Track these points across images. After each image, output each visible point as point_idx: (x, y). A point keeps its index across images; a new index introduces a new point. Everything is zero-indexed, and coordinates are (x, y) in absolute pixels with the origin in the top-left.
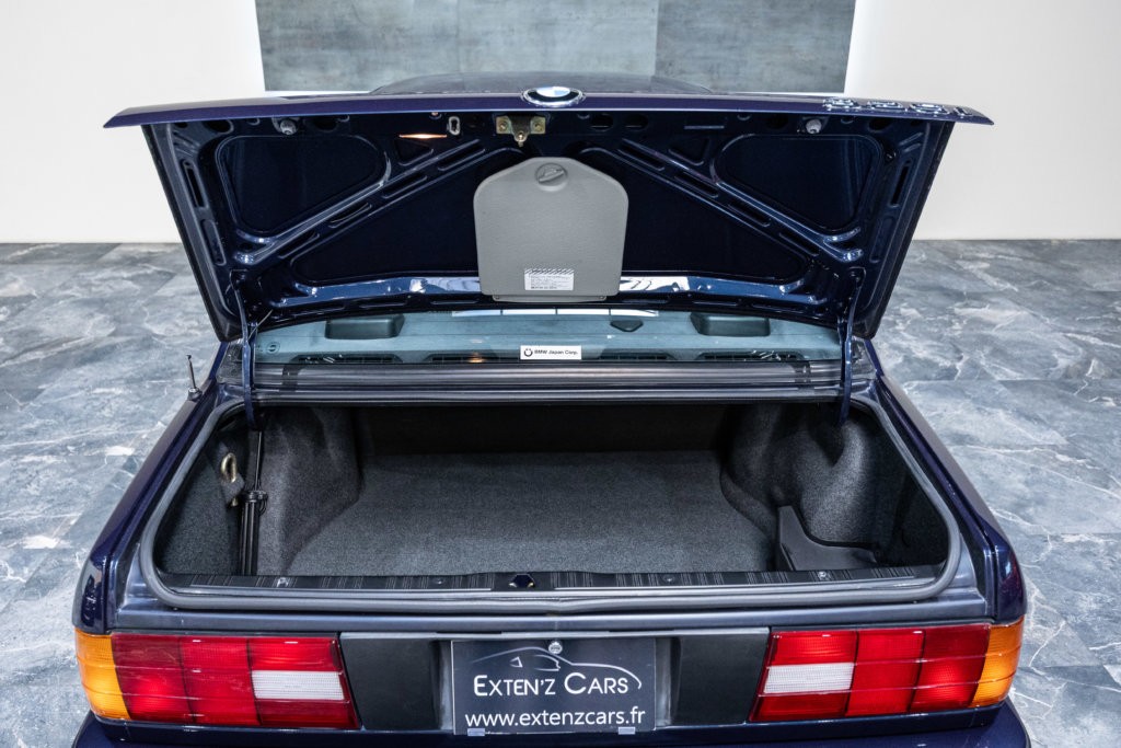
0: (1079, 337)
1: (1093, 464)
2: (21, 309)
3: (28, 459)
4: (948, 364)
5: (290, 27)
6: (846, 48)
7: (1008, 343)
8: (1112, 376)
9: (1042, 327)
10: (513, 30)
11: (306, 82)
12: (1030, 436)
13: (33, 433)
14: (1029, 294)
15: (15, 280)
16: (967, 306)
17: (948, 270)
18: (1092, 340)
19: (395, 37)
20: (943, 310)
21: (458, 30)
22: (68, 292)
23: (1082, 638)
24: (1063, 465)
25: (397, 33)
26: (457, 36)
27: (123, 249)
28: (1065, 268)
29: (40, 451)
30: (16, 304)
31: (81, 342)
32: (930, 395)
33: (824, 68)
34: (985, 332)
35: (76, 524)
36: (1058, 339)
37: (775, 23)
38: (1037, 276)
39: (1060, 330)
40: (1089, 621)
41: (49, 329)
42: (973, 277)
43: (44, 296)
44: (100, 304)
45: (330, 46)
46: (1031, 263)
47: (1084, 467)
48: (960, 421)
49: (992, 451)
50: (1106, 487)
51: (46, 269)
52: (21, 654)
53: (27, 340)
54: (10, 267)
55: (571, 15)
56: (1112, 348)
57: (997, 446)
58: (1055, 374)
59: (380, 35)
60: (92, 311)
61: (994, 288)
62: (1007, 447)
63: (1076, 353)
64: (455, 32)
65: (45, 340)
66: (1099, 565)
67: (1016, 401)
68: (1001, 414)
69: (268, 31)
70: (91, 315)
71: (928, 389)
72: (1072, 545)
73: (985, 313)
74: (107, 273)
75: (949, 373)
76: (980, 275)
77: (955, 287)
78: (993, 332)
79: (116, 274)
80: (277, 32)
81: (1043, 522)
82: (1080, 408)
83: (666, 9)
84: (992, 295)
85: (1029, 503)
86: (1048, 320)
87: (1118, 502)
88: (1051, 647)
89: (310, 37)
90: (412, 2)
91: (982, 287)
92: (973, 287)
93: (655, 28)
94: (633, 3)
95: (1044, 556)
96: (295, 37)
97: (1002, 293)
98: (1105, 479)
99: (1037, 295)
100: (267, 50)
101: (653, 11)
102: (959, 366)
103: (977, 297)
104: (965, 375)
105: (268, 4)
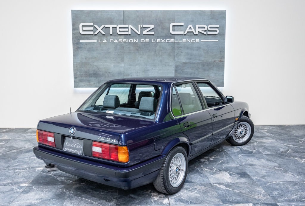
0: (287, 145)
1: (284, 169)
2: (8, 142)
3: (17, 170)
4: (251, 151)
5: (82, 72)
6: (223, 76)
7: (268, 146)
8: (294, 153)
9: (278, 143)
10: (138, 72)
11: (85, 86)
12: (269, 164)
13: (18, 166)
14: (276, 136)
15: (5, 136)
16: (259, 139)
17: (256, 131)
18: (291, 146)
19: (108, 74)
20: (253, 140)
22: (20, 138)
23: (272, 199)
24: (276, 169)
25: (109, 73)
26: (124, 74)
27: (32, 129)
28: (288, 131)
29: (20, 169)
30: (7, 141)
31: (26, 148)
33: (218, 81)
34: (263, 144)
35: (32, 182)
36: (282, 146)
37: (204, 70)
38: (279, 133)
39: (283, 144)
40: (275, 196)
41: (16, 146)
42: (262, 133)
43: (13, 139)
44: (29, 141)
45: (92, 77)
46: (279, 130)
47: (281, 170)
48: (252, 161)
49: (259, 167)
51: (13, 134)
52: (24, 203)
53: (11, 148)
54: (3, 133)
55: (152, 68)
56: (295, 147)
57: (260, 166)
58: (279, 152)
59: (104, 74)
60: (27, 142)
61: (267, 135)
62: (263, 166)
63: (286, 148)
64: (123, 73)
65: (16, 148)
66: (280, 187)
67: (267, 158)
68: (263, 160)
69: (76, 73)
70: (27, 143)
71: (245, 156)
72: (274, 183)
73: (264, 140)
74: (29, 134)
75: (251, 153)
76: (264, 132)
77: (256, 135)
78: (265, 144)
79: (31, 134)
80: (78, 73)
81: (268, 179)
82: (284, 159)
83: (177, 67)
84: (266, 137)
85: (266, 176)
86: (280, 142)
87: (288, 176)
88: (265, 200)
89: (86, 75)
90: (113, 66)
91: (264, 135)
92: (261, 135)
93: (174, 71)
94: (168, 65)
95: (267, 185)
96: (82, 74)
97: (269, 136)
98: (286, 172)
99: (278, 137)
100: (75, 78)
101: (173, 67)
102: (254, 151)
103: (262, 137)
104: (255, 153)
105: (77, 67)
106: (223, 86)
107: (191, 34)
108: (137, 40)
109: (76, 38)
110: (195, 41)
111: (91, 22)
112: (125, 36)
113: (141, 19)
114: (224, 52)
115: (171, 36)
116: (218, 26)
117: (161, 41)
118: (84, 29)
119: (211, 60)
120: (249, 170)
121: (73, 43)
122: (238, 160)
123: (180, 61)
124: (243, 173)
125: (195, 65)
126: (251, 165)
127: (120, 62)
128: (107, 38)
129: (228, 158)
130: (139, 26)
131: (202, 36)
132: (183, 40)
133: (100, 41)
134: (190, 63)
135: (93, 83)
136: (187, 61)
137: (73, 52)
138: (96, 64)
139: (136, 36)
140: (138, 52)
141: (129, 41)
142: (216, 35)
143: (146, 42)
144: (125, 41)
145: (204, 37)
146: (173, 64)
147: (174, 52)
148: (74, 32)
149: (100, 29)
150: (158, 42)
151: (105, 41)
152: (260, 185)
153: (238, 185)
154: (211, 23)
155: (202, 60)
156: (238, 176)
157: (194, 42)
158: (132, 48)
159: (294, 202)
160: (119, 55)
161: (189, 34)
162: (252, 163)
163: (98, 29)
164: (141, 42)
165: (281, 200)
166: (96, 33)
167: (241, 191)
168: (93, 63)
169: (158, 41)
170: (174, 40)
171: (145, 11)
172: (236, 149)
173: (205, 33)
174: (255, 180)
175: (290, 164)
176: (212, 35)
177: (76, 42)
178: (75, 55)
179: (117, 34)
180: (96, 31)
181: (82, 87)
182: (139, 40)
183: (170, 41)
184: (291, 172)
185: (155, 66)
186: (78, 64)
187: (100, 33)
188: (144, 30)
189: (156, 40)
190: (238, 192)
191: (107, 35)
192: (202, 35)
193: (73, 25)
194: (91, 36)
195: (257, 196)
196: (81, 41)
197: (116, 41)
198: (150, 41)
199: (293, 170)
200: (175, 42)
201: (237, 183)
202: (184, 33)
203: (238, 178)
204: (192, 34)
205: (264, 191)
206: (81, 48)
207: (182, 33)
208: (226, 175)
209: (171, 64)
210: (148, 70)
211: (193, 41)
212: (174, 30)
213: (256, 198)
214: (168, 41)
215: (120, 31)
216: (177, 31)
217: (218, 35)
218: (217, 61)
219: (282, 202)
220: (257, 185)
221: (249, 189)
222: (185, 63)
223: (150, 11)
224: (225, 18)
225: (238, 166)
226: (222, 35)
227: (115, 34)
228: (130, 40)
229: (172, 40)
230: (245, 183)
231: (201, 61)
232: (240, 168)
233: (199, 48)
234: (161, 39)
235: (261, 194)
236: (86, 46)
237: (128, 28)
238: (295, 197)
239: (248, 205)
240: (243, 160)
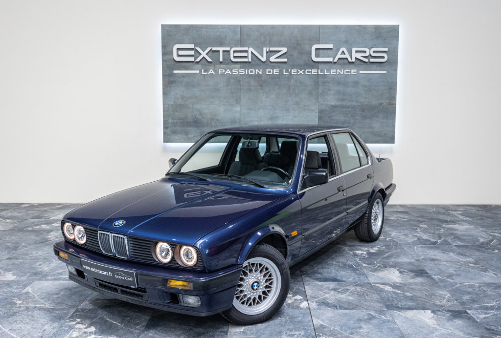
0: (492, 233)
1: (483, 266)
4: (435, 240)
5: (175, 119)
6: (394, 126)
7: (461, 235)
9: (477, 231)
10: (261, 120)
11: (180, 139)
12: (461, 259)
14: (476, 221)
16: (448, 224)
17: (444, 213)
18: (497, 235)
19: (216, 123)
20: (438, 226)
21: (240, 120)
23: (461, 305)
24: (471, 266)
26: (240, 122)
28: (494, 214)
32: (425, 249)
33: (385, 134)
34: (454, 232)
36: (484, 235)
37: (365, 117)
38: (481, 216)
39: (485, 232)
40: (465, 301)
42: (454, 216)
45: (191, 126)
46: (481, 212)
47: (479, 267)
48: (435, 255)
49: (445, 263)
50: (485, 272)
55: (284, 114)
57: (447, 262)
58: (478, 243)
59: (210, 122)
61: (462, 219)
62: (451, 262)
63: (489, 238)
64: (238, 121)
66: (474, 290)
67: (459, 250)
68: (452, 254)
69: (167, 121)
71: (424, 247)
72: (466, 285)
73: (456, 226)
75: (435, 243)
76: (457, 215)
77: (445, 219)
78: (456, 232)
80: (170, 121)
81: (458, 280)
82: (484, 253)
83: (321, 112)
84: (460, 221)
85: (454, 275)
86: (481, 229)
87: (488, 275)
88: (449, 306)
89: (183, 123)
90: (223, 109)
91: (456, 219)
92: (453, 219)
93: (317, 119)
94: (308, 110)
95: (454, 287)
96: (177, 123)
97: (465, 221)
98: (485, 270)
99: (479, 221)
100: (165, 128)
101: (316, 113)
102: (439, 241)
103: (454, 222)
104: (441, 244)
105: (168, 111)
106: (394, 143)
107: (344, 63)
108: (261, 70)
109: (168, 66)
110: (350, 72)
111: (190, 44)
112: (243, 64)
113: (268, 37)
114: (395, 90)
115: (313, 64)
116: (386, 49)
117: (298, 72)
118: (181, 53)
119: (374, 102)
120: (428, 267)
121: (163, 75)
122: (413, 253)
123: (326, 103)
124: (419, 270)
125: (350, 109)
126: (433, 260)
127: (234, 104)
128: (215, 67)
129: (399, 250)
130: (265, 49)
131: (361, 65)
132: (332, 70)
133: (205, 72)
134: (343, 107)
135: (192, 136)
136: (338, 103)
137: (163, 89)
138: (197, 106)
139: (259, 65)
140: (262, 89)
141: (248, 73)
142: (383, 64)
143: (274, 73)
144: (242, 72)
145: (364, 66)
146: (315, 108)
147: (318, 89)
148: (164, 58)
149: (204, 54)
150: (292, 73)
151: (211, 71)
152: (445, 287)
153: (411, 286)
154: (375, 45)
155: (361, 102)
156: (412, 274)
157: (349, 74)
158: (253, 83)
159: (492, 310)
160: (232, 93)
161: (341, 61)
162: (434, 257)
163: (201, 54)
164: (267, 73)
165: (473, 306)
166: (198, 60)
167: (415, 294)
168: (193, 105)
169: (294, 72)
170: (318, 71)
171: (273, 27)
172: (412, 238)
173: (366, 60)
174: (437, 280)
175: (493, 260)
176: (378, 64)
177: (168, 73)
178: (165, 93)
179: (230, 62)
180: (198, 57)
181: (176, 142)
182: (264, 71)
183: (311, 72)
184: (493, 270)
185: (288, 110)
186: (170, 107)
187: (204, 60)
188: (272, 56)
189: (290, 70)
190: (411, 295)
191: (215, 63)
192: (362, 63)
193: (164, 47)
194: (191, 64)
195: (438, 302)
196: (175, 72)
197: (228, 71)
198: (281, 72)
199: (496, 268)
200: (319, 73)
201: (410, 284)
202: (334, 60)
203: (413, 277)
204: (346, 61)
205: (449, 295)
206: (175, 82)
207: (330, 59)
208: (394, 272)
209: (313, 108)
210: (277, 117)
211: (347, 72)
212: (317, 56)
213: (437, 304)
214: (308, 72)
215: (235, 57)
216: (323, 57)
217: (386, 64)
218: (385, 104)
219: (476, 309)
220: (440, 287)
221: (427, 292)
222: (334, 107)
223: (281, 25)
224: (397, 37)
225: (412, 261)
226: (392, 63)
227: (227, 62)
228: (250, 70)
229: (314, 72)
230: (422, 284)
231: (359, 104)
232: (416, 264)
233: (356, 83)
234: (297, 68)
235: (444, 298)
236: (182, 79)
237: (247, 51)
238: (495, 303)
239: (425, 312)
240: (421, 253)
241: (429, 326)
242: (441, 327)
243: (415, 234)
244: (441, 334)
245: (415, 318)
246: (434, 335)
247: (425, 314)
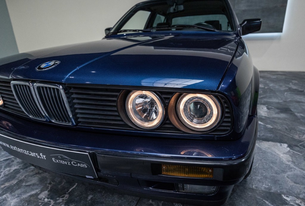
106: (282, 32)
120: (293, 107)
122: (282, 96)
123: (239, 9)
124: (285, 108)
126: (298, 102)
129: (272, 94)
153: (273, 120)
156: (277, 111)
162: (300, 100)
167: (275, 126)
172: (284, 88)
174: (299, 117)
190: (272, 127)
195: (297, 136)
201: (274, 118)
203: (278, 113)
208: (262, 108)
213: (296, 138)
220: (301, 123)
221: (287, 126)
225: (281, 101)
230: (284, 119)
232: (283, 104)
239: (281, 145)
240: (289, 97)
241: (282, 162)
242: (295, 165)
243: (287, 86)
244: (294, 174)
245: (269, 151)
246: (286, 175)
247: (281, 147)
